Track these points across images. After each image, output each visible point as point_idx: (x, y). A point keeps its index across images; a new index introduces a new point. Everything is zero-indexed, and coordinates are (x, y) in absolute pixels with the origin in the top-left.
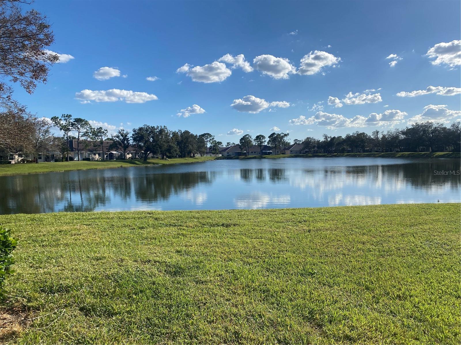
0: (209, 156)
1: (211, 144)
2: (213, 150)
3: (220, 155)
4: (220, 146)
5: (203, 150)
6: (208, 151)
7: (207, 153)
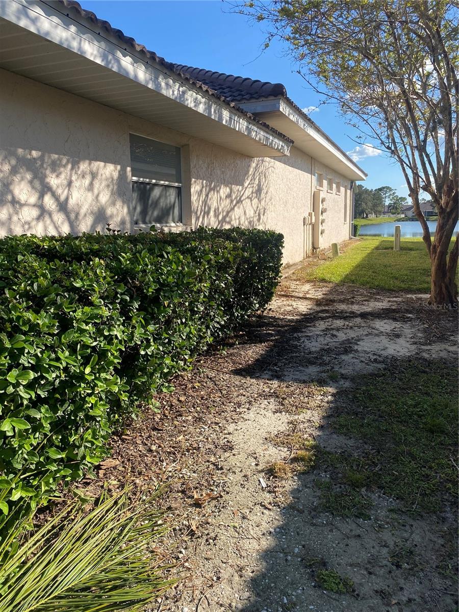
0: (386, 216)
1: (391, 200)
2: (393, 209)
3: (403, 216)
4: (403, 203)
5: (379, 209)
6: (386, 210)
7: (384, 213)
